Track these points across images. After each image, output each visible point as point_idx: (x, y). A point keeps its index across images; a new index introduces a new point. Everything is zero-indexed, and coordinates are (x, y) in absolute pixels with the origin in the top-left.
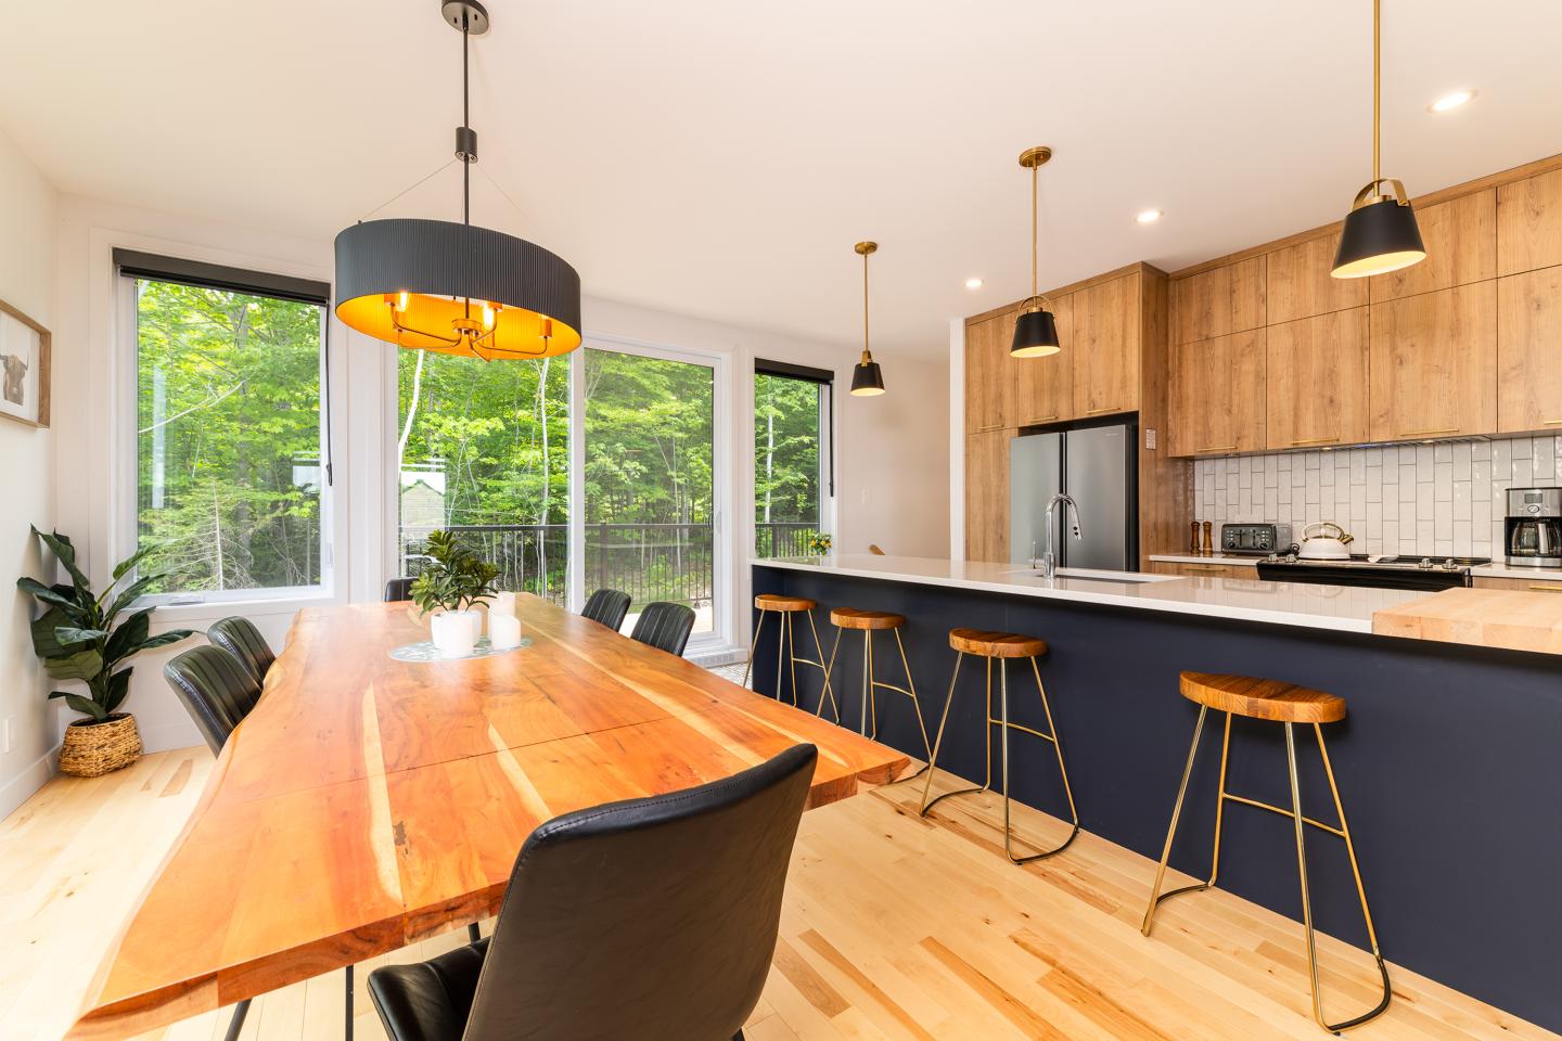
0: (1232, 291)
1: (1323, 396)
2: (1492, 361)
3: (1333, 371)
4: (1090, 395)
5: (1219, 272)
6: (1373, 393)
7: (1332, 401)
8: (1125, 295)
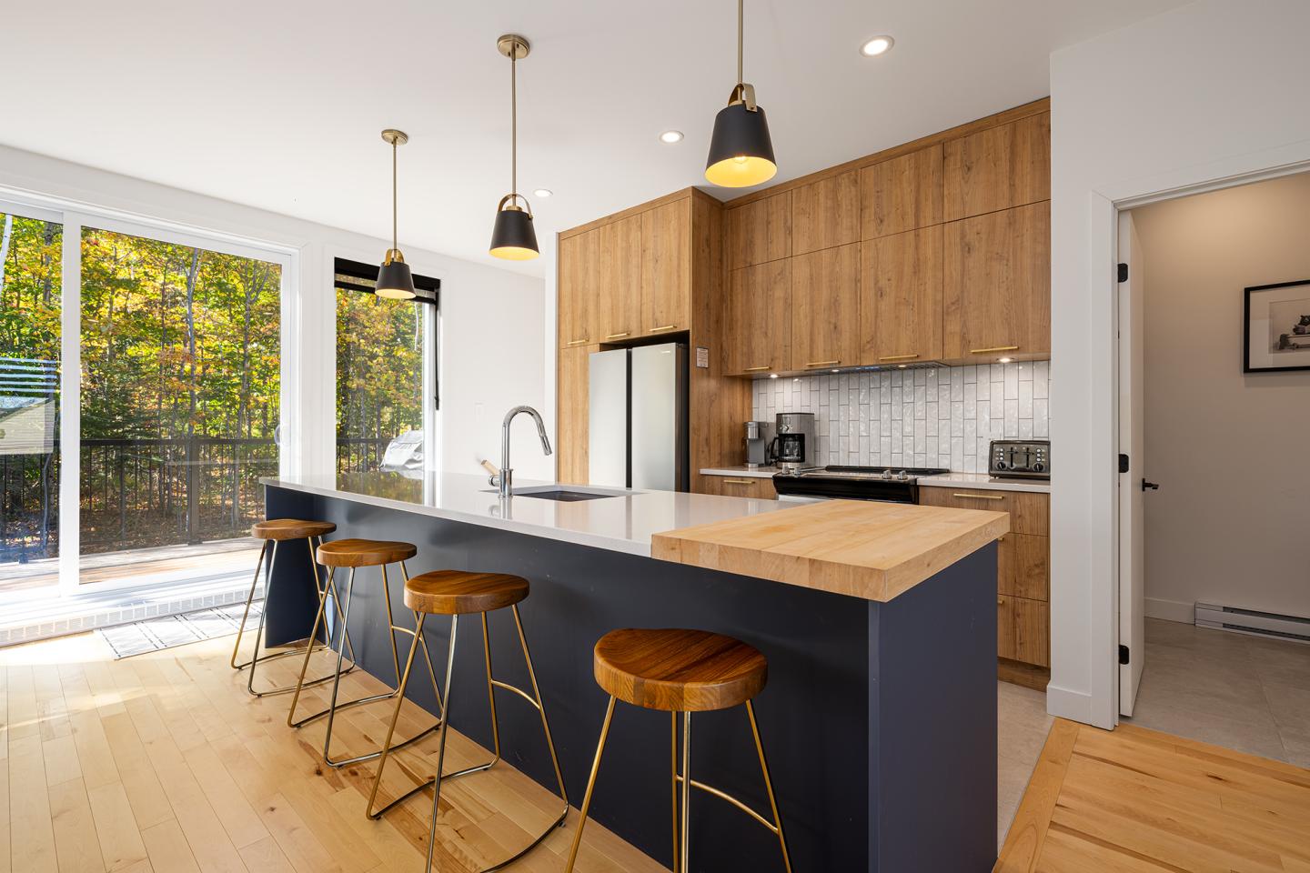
0: (768, 223)
1: (830, 323)
2: (939, 297)
3: (836, 300)
4: (654, 314)
5: (759, 204)
6: (863, 321)
7: (835, 328)
8: (679, 219)
